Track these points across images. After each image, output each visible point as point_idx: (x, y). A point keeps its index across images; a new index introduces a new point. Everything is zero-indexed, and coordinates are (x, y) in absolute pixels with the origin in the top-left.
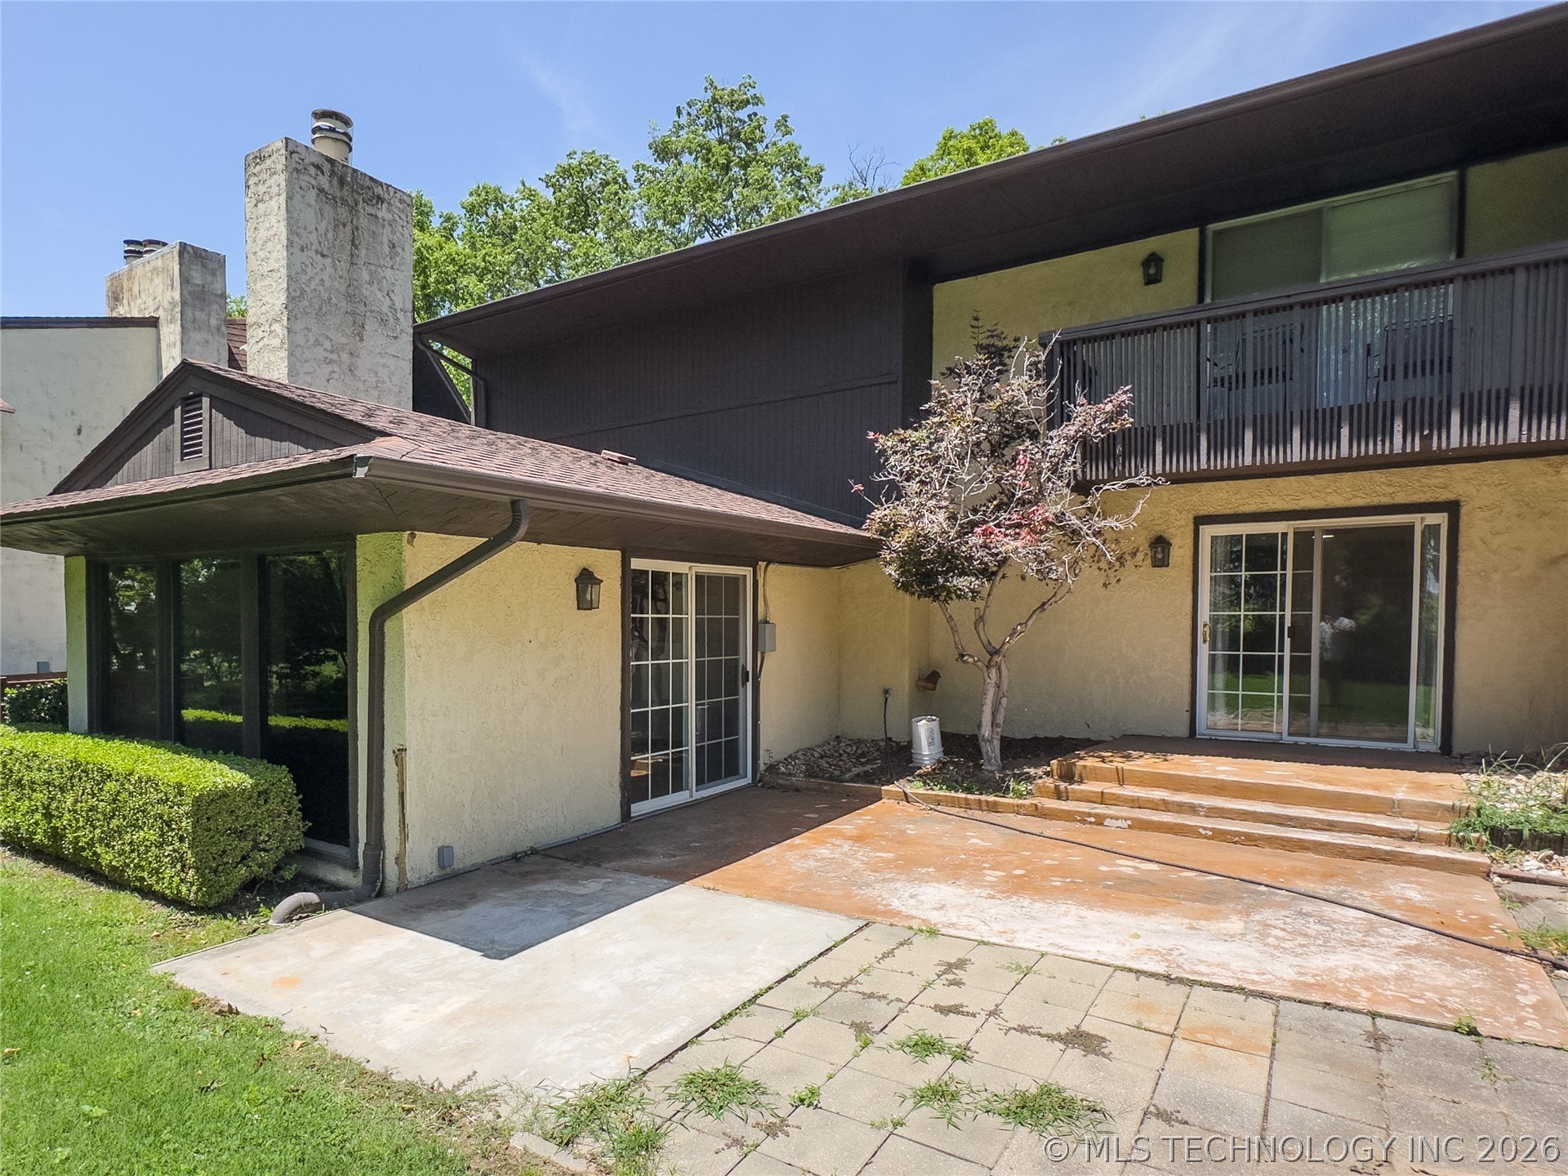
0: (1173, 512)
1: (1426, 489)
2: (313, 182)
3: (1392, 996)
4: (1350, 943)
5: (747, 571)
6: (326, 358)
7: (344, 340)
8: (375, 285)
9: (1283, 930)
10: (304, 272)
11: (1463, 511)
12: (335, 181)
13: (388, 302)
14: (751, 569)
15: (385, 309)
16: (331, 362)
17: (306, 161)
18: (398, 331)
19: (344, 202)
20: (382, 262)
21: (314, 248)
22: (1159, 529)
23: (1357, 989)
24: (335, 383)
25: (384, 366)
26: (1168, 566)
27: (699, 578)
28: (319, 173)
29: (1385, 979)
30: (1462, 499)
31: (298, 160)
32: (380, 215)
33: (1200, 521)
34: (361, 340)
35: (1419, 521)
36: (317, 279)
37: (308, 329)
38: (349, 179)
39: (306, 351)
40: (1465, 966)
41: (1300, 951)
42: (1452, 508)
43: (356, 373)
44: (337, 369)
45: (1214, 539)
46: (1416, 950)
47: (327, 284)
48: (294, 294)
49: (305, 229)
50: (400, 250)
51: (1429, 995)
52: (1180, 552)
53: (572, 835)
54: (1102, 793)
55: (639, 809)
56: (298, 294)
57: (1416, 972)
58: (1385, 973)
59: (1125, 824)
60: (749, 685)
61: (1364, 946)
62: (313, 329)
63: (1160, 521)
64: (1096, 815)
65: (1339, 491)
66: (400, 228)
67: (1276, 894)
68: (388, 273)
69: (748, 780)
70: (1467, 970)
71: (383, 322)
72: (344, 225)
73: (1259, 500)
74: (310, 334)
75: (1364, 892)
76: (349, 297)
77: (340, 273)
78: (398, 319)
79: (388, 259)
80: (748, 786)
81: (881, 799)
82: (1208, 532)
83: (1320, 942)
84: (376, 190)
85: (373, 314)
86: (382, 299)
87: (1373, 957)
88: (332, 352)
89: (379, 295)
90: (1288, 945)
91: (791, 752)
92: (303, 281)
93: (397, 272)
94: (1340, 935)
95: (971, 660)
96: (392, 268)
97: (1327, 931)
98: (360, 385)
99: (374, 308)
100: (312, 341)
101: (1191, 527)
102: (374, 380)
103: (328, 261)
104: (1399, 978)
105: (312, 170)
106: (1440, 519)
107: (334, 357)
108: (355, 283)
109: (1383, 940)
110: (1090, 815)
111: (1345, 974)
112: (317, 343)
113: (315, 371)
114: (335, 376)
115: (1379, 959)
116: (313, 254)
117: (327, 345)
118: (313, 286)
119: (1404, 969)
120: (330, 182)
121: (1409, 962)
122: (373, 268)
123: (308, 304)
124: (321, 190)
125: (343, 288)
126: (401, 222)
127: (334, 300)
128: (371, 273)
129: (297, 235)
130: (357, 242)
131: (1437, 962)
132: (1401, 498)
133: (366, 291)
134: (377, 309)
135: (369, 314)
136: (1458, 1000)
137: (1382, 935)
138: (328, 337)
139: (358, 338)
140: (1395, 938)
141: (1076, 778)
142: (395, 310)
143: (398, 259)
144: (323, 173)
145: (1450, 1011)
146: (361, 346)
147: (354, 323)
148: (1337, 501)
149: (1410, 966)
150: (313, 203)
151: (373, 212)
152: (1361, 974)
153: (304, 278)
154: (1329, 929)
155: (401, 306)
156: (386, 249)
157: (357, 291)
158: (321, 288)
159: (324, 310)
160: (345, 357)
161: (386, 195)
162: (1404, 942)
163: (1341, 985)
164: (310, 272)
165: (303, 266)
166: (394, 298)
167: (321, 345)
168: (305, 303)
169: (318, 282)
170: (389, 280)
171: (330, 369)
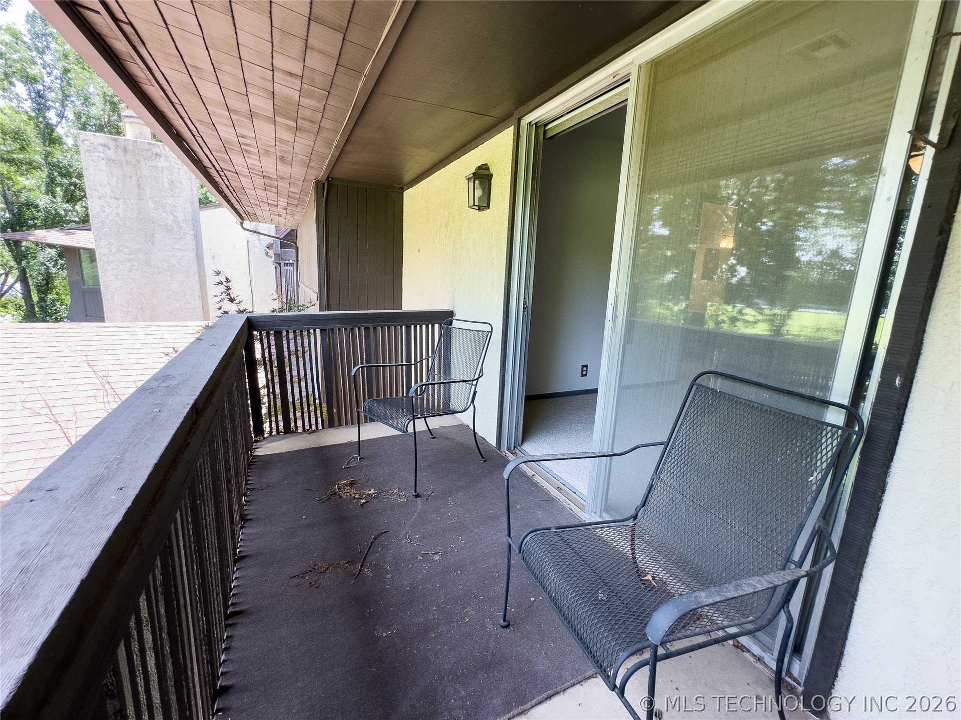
2: (102, 155)
6: (126, 259)
7: (139, 246)
8: (160, 209)
10: (103, 211)
12: (120, 151)
13: (171, 218)
15: (170, 222)
16: (130, 260)
17: (95, 144)
18: (182, 234)
19: (128, 162)
20: (164, 194)
21: (108, 195)
25: (173, 256)
28: (106, 149)
31: (89, 144)
32: (159, 165)
34: (153, 244)
36: (114, 213)
37: (111, 244)
38: (131, 148)
39: (110, 257)
43: (151, 263)
44: (135, 263)
47: (122, 215)
48: (97, 225)
49: (100, 185)
50: (178, 184)
56: (100, 224)
62: (114, 243)
66: (177, 171)
68: (170, 200)
71: (169, 230)
72: (131, 177)
74: (113, 246)
76: (140, 220)
77: (131, 207)
78: (181, 227)
79: (169, 191)
84: (154, 150)
85: (160, 227)
86: (166, 216)
88: (131, 254)
89: (164, 215)
92: (103, 216)
93: (176, 198)
96: (173, 196)
98: (155, 270)
99: (160, 223)
100: (114, 250)
102: (166, 265)
103: (121, 202)
105: (101, 148)
107: (133, 257)
108: (144, 211)
112: (118, 251)
113: (119, 267)
114: (135, 267)
116: (109, 199)
117: (127, 250)
118: (111, 218)
120: (116, 152)
122: (157, 199)
123: (108, 229)
124: (109, 159)
125: (134, 216)
126: (177, 166)
127: (128, 224)
128: (156, 203)
129: (95, 190)
130: (142, 186)
133: (153, 214)
134: (163, 223)
135: (157, 227)
138: (126, 246)
139: (150, 243)
142: (178, 222)
143: (177, 190)
144: (109, 148)
146: (153, 247)
147: (146, 235)
150: (104, 168)
151: (153, 164)
153: (103, 215)
155: (183, 218)
156: (167, 185)
157: (145, 216)
158: (117, 219)
159: (121, 231)
160: (141, 256)
161: (163, 152)
164: (107, 210)
165: (102, 208)
166: (177, 215)
167: (122, 252)
168: (106, 229)
169: (114, 215)
170: (171, 204)
171: (130, 264)
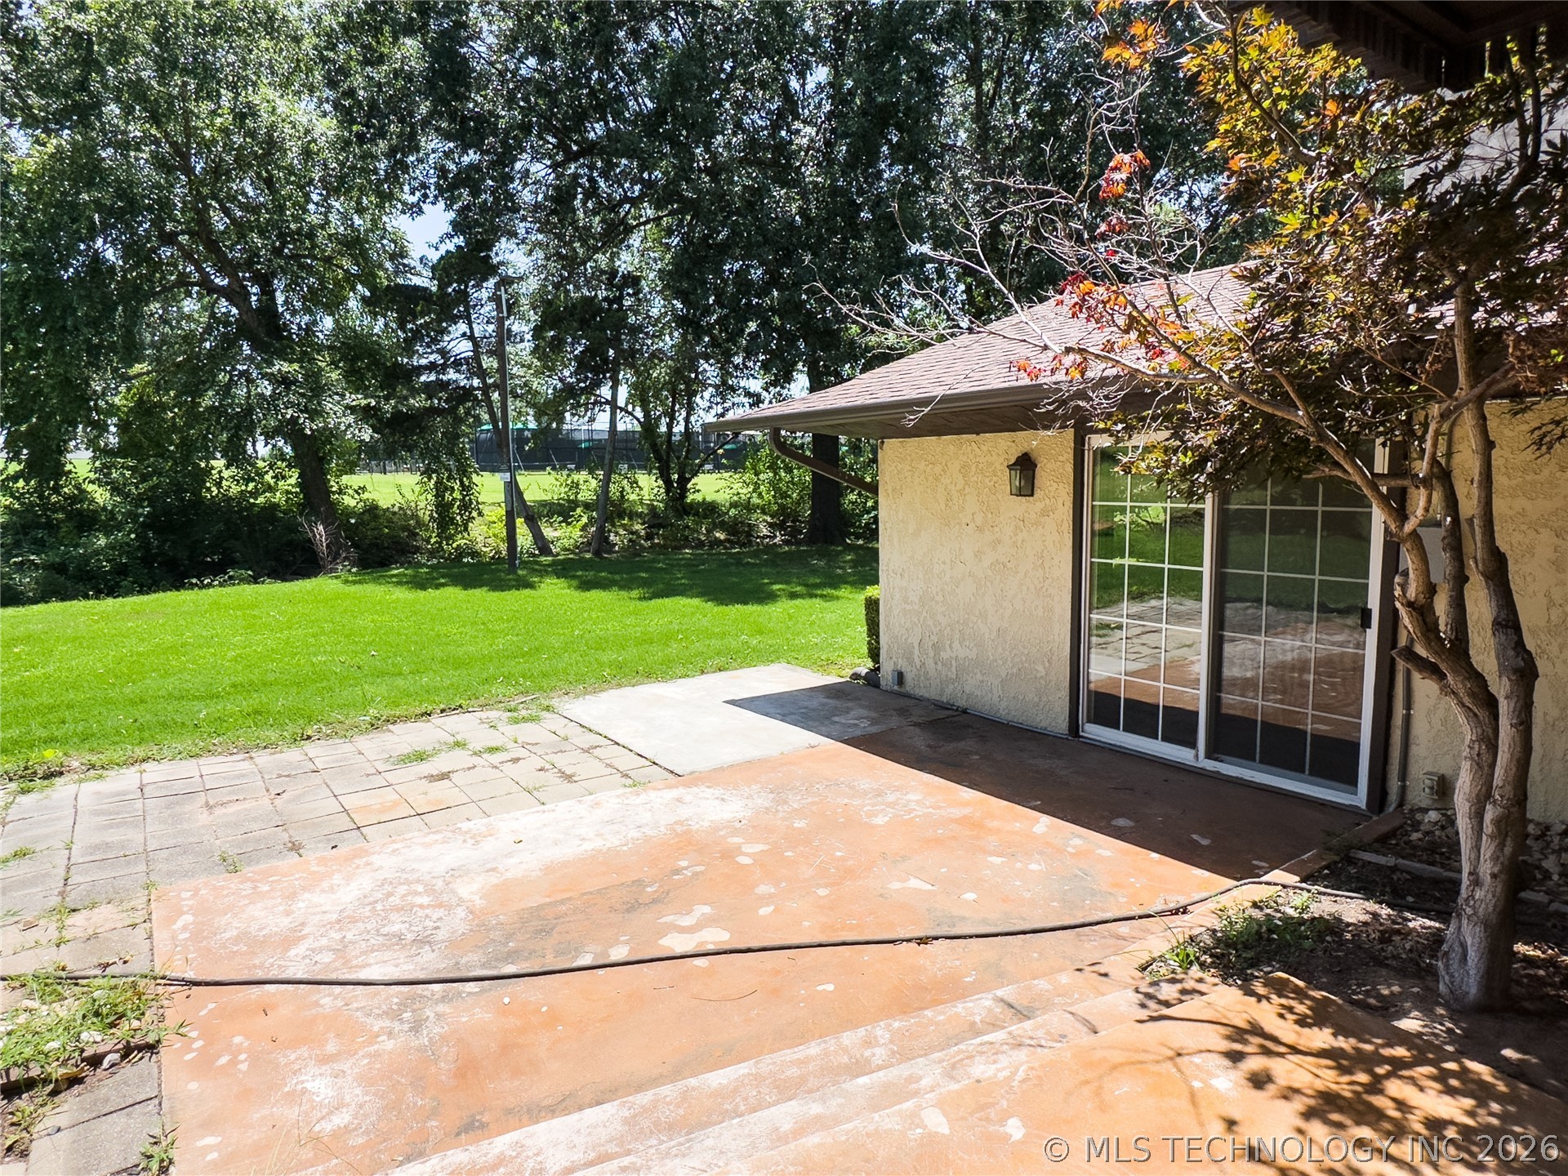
3: (293, 875)
4: (354, 920)
9: (421, 906)
23: (322, 869)
29: (304, 889)
40: (237, 940)
41: (389, 888)
46: (289, 940)
51: (266, 888)
57: (281, 908)
58: (307, 895)
61: (338, 921)
70: (235, 933)
83: (379, 907)
87: (323, 909)
90: (402, 889)
94: (369, 927)
97: (384, 926)
104: (292, 896)
109: (324, 942)
111: (337, 879)
115: (318, 909)
119: (293, 907)
121: (290, 919)
131: (264, 932)
136: (244, 893)
137: (329, 949)
140: (313, 950)
145: (249, 879)
149: (288, 913)
152: (325, 885)
154: (384, 931)
162: (301, 949)
163: (334, 868)
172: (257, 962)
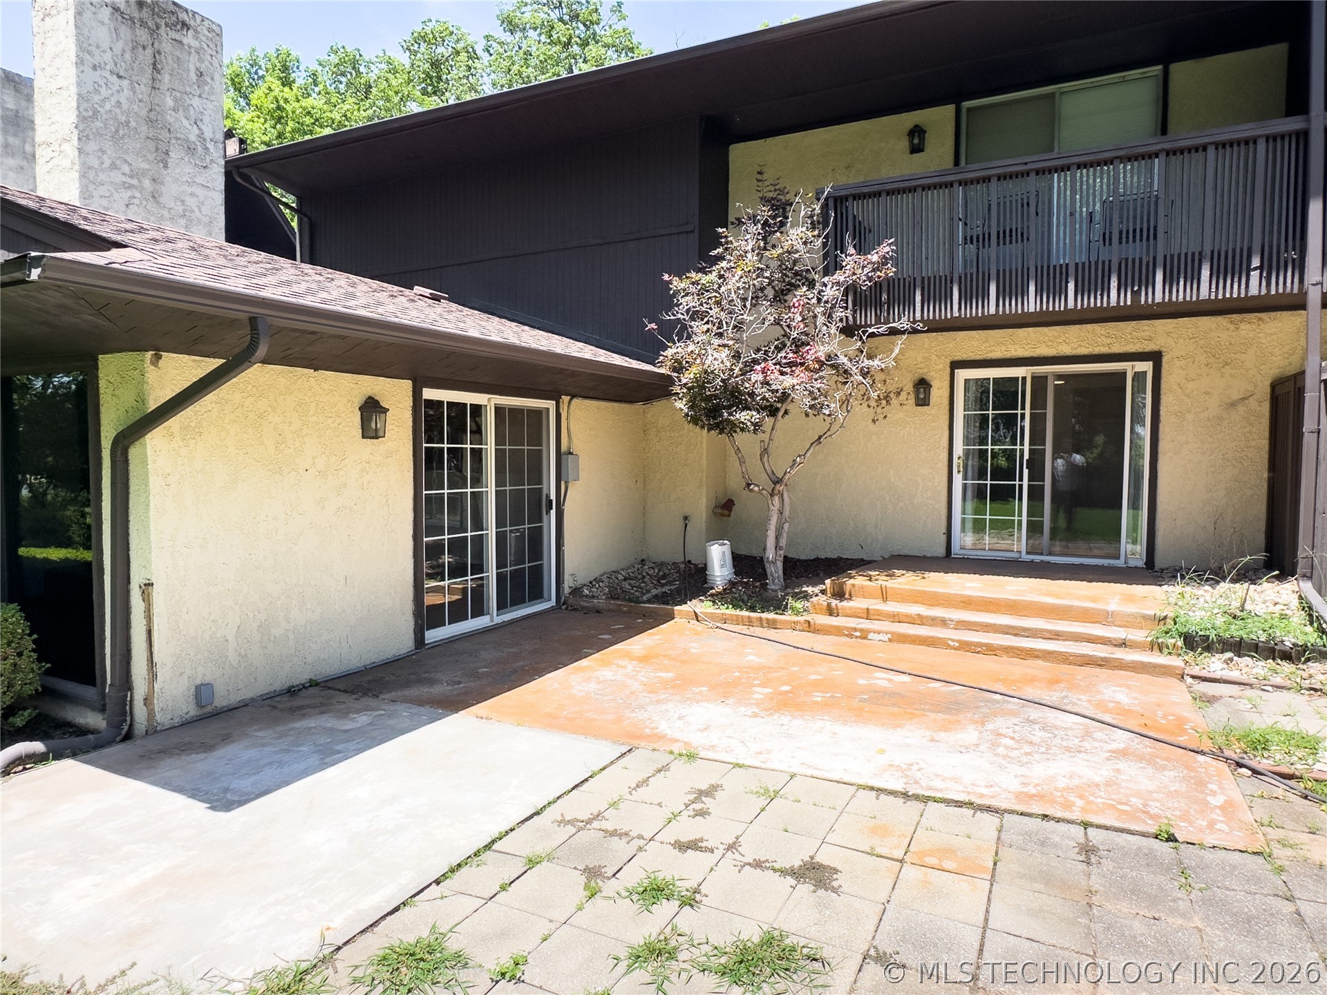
0: (934, 357)
1: (1136, 341)
3: (1103, 803)
4: (1068, 749)
5: (550, 404)
6: (124, 183)
7: (145, 166)
8: (181, 112)
9: (1012, 738)
10: (97, 92)
11: (1164, 360)
13: (195, 130)
14: (554, 402)
15: (193, 138)
16: (131, 187)
18: (208, 161)
19: (142, 23)
20: (188, 89)
21: (108, 68)
22: (922, 372)
23: (1072, 798)
24: (136, 208)
25: (192, 194)
26: (928, 405)
27: (499, 410)
29: (1097, 786)
30: (1164, 350)
32: (185, 41)
33: (956, 365)
34: (166, 167)
35: (1130, 368)
36: (113, 100)
37: (103, 152)
38: (150, 2)
39: (100, 174)
40: (1164, 768)
41: (1025, 759)
42: (1155, 357)
43: (161, 200)
44: (137, 194)
45: (966, 381)
46: (1123, 753)
47: (125, 106)
48: (85, 114)
49: (98, 47)
50: (206, 78)
51: (1134, 800)
52: (939, 393)
53: (359, 665)
54: (868, 609)
55: (432, 635)
56: (90, 113)
57: (1123, 777)
58: (1097, 779)
59: (886, 638)
60: (553, 512)
61: (1080, 752)
62: (109, 151)
63: (923, 365)
64: (861, 630)
65: (1067, 341)
66: (206, 56)
67: (1009, 702)
68: (196, 102)
69: (553, 602)
70: (1166, 773)
71: (191, 150)
72: (144, 48)
73: (1004, 348)
74: (105, 157)
75: (1083, 697)
76: (151, 122)
77: (140, 96)
78: (207, 149)
79: (196, 87)
80: (552, 609)
81: (674, 618)
82: (963, 375)
83: (1043, 749)
84: (179, 15)
85: (179, 142)
86: (190, 127)
87: (1087, 763)
88: (131, 177)
89: (186, 123)
90: (1015, 754)
91: (597, 575)
92: (96, 100)
93: (205, 101)
94: (1060, 741)
95: (756, 489)
96: (200, 96)
97: (1049, 738)
98: (166, 213)
99: (179, 136)
100: (107, 164)
101: (948, 370)
102: (180, 209)
103: (125, 83)
104: (1109, 783)
106: (1146, 367)
107: (135, 182)
108: (158, 109)
109: (1096, 744)
110: (855, 630)
111: (1062, 783)
112: (114, 166)
113: (111, 195)
114: (136, 201)
115: (1092, 764)
116: (107, 74)
117: (126, 169)
118: (108, 106)
119: (1113, 774)
121: (1117, 766)
122: (178, 95)
123: (102, 125)
124: (116, 9)
125: (144, 113)
126: (210, 51)
127: (133, 124)
128: (175, 100)
129: (88, 52)
130: (159, 67)
131: (1141, 765)
132: (1117, 349)
133: (170, 117)
134: (182, 137)
135: (174, 141)
136: (1158, 804)
137: (1095, 740)
138: (126, 161)
139: (161, 165)
140: (1106, 742)
141: (847, 596)
142: (204, 140)
143: (207, 88)
145: (1152, 817)
146: (165, 173)
147: (157, 149)
148: (1066, 350)
149: (1118, 771)
150: (107, 21)
151: (177, 37)
152: (1076, 782)
153: (97, 98)
154: (1051, 735)
155: (211, 136)
156: (193, 76)
157: (159, 117)
158: (118, 111)
159: (121, 132)
160: (147, 183)
161: (192, 22)
162: (1114, 746)
163: (1059, 795)
164: (104, 92)
165: (96, 85)
166: (202, 127)
167: (119, 169)
168: (99, 124)
169: (113, 104)
170: (197, 108)
171: (129, 193)
172: (1149, 749)
